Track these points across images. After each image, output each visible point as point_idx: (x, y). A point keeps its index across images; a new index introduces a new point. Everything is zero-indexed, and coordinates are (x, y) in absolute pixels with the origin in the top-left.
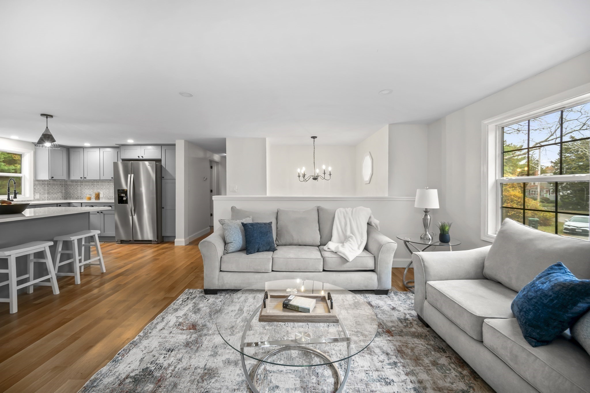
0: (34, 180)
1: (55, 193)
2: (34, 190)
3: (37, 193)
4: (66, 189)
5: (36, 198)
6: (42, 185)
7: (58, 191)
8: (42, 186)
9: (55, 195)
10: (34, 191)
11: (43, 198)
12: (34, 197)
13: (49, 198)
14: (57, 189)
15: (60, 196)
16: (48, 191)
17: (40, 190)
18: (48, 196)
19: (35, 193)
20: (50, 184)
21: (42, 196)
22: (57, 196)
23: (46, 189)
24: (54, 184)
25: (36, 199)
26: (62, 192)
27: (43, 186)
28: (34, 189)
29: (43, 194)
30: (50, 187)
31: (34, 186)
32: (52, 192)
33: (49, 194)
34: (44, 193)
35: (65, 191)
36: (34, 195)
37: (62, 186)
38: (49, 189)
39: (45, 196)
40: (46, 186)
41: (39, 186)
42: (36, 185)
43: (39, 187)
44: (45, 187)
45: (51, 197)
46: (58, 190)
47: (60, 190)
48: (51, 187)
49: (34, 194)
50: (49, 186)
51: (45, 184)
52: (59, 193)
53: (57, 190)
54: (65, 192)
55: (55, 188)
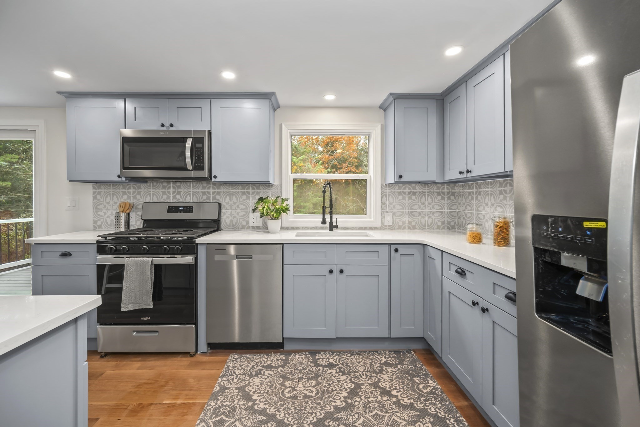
0: (382, 185)
1: (426, 214)
2: (383, 206)
3: (387, 212)
4: (453, 205)
5: (385, 224)
6: (399, 195)
7: (434, 210)
8: (398, 198)
9: (427, 218)
10: (382, 209)
11: (401, 223)
12: (382, 221)
13: (413, 224)
14: (430, 204)
15: (436, 220)
16: (411, 209)
17: (394, 207)
18: (410, 220)
19: (383, 212)
20: (414, 194)
21: (397, 220)
22: (430, 221)
23: (407, 204)
24: (424, 194)
25: (386, 226)
26: (442, 212)
27: (400, 197)
28: (383, 203)
29: (400, 215)
30: (414, 200)
31: (382, 198)
32: (419, 210)
33: (414, 215)
34: (403, 212)
35: (450, 209)
36: (383, 217)
37: (443, 198)
38: (414, 205)
39: (404, 220)
40: (407, 198)
41: (392, 198)
42: (386, 195)
43: (391, 200)
44: (404, 201)
45: (416, 223)
46: (433, 207)
47: (437, 207)
48: (417, 201)
49: (381, 215)
50: (413, 197)
51: (404, 193)
52: (436, 214)
53: (431, 206)
54: (450, 212)
55: (427, 203)
